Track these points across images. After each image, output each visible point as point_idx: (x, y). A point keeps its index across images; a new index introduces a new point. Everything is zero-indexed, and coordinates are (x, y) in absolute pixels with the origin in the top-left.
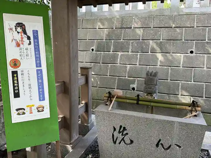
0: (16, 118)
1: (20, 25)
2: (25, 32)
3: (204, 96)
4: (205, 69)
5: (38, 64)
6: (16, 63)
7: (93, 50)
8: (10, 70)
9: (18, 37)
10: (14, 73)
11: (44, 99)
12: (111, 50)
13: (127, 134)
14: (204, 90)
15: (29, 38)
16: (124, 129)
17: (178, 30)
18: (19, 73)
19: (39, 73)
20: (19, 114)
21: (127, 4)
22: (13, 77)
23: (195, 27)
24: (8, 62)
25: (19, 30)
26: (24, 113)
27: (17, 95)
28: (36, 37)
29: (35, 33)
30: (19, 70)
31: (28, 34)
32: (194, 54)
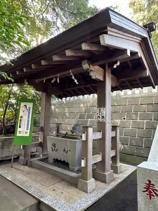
0: (18, 135)
1: (26, 106)
2: (26, 108)
3: (129, 144)
4: (131, 128)
5: (29, 118)
6: (22, 117)
7: (77, 118)
8: (20, 119)
9: (24, 109)
10: (21, 120)
11: (28, 130)
12: (86, 118)
13: (56, 147)
14: (129, 141)
15: (27, 109)
16: (55, 145)
17: (118, 107)
18: (22, 120)
19: (28, 120)
20: (19, 133)
21: (90, 95)
22: (20, 121)
23: (127, 105)
24: (20, 116)
25: (25, 107)
26: (21, 133)
27: (20, 127)
28: (29, 109)
29: (30, 108)
30: (22, 119)
31: (27, 108)
32: (125, 120)
